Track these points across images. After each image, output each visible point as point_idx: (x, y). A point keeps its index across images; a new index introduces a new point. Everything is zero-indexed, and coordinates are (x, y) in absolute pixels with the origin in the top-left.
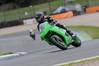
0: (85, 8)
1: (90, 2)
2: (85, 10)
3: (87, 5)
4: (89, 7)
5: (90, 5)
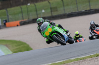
0: (5, 22)
1: (10, 17)
2: (5, 24)
3: (7, 19)
4: (9, 21)
5: (10, 20)
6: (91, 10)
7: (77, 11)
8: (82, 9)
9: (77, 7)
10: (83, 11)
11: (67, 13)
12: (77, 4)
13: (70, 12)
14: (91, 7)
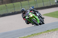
6: (15, 12)
7: (7, 13)
8: (10, 11)
9: (7, 11)
10: (11, 12)
11: (2, 14)
12: (7, 8)
13: (3, 14)
14: (15, 10)
